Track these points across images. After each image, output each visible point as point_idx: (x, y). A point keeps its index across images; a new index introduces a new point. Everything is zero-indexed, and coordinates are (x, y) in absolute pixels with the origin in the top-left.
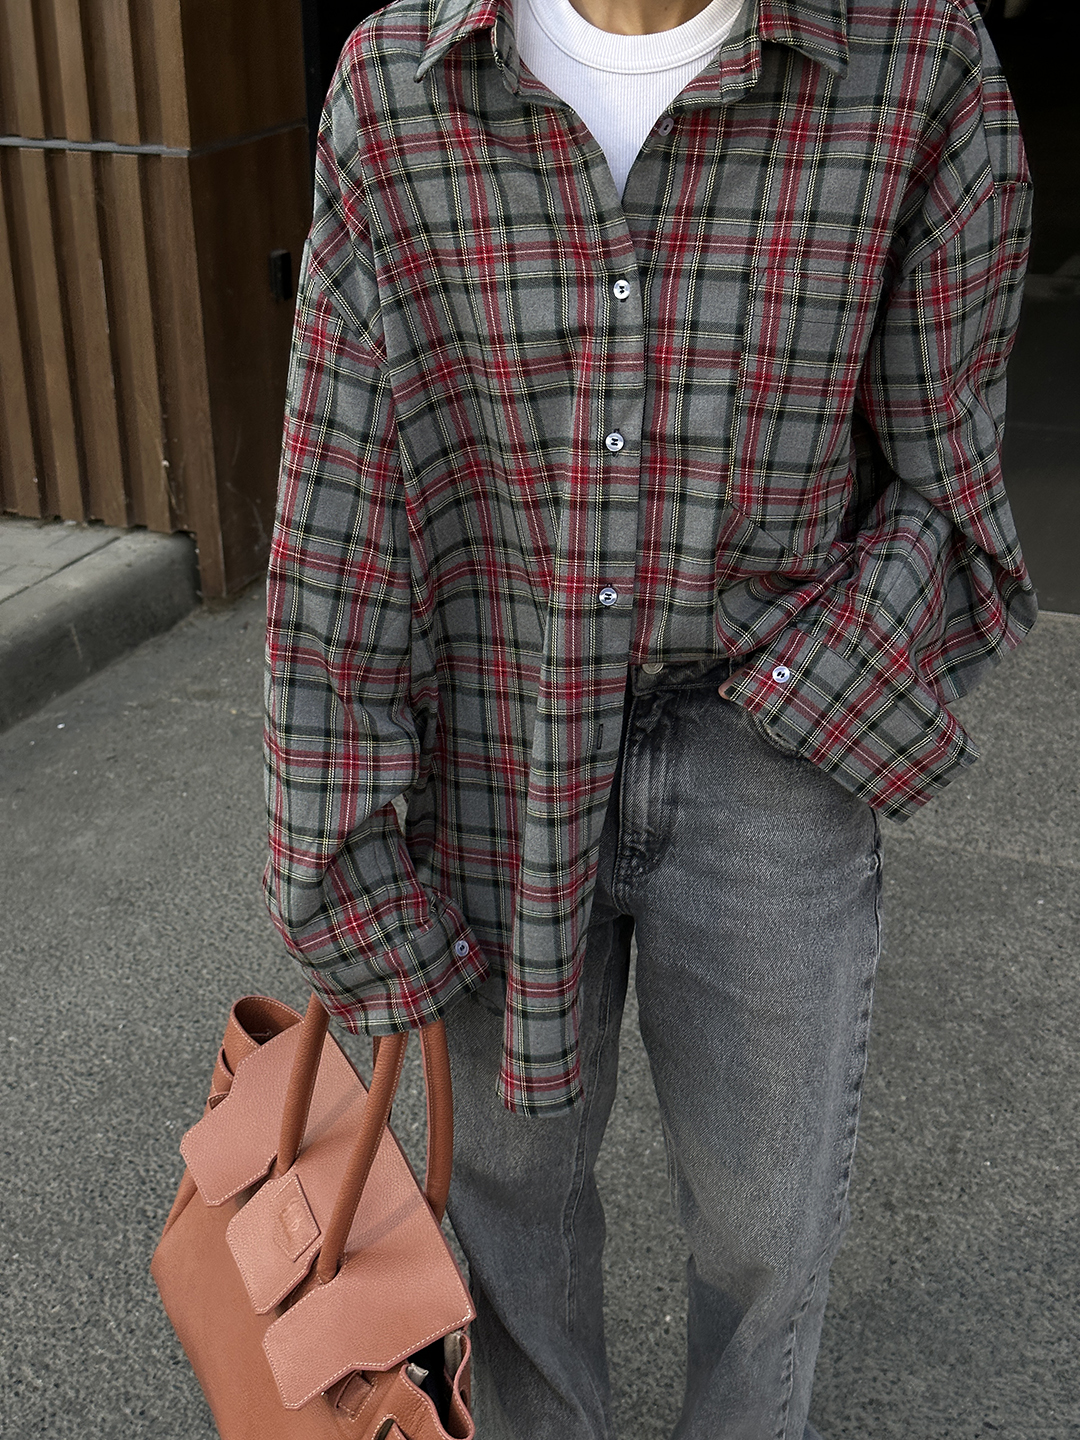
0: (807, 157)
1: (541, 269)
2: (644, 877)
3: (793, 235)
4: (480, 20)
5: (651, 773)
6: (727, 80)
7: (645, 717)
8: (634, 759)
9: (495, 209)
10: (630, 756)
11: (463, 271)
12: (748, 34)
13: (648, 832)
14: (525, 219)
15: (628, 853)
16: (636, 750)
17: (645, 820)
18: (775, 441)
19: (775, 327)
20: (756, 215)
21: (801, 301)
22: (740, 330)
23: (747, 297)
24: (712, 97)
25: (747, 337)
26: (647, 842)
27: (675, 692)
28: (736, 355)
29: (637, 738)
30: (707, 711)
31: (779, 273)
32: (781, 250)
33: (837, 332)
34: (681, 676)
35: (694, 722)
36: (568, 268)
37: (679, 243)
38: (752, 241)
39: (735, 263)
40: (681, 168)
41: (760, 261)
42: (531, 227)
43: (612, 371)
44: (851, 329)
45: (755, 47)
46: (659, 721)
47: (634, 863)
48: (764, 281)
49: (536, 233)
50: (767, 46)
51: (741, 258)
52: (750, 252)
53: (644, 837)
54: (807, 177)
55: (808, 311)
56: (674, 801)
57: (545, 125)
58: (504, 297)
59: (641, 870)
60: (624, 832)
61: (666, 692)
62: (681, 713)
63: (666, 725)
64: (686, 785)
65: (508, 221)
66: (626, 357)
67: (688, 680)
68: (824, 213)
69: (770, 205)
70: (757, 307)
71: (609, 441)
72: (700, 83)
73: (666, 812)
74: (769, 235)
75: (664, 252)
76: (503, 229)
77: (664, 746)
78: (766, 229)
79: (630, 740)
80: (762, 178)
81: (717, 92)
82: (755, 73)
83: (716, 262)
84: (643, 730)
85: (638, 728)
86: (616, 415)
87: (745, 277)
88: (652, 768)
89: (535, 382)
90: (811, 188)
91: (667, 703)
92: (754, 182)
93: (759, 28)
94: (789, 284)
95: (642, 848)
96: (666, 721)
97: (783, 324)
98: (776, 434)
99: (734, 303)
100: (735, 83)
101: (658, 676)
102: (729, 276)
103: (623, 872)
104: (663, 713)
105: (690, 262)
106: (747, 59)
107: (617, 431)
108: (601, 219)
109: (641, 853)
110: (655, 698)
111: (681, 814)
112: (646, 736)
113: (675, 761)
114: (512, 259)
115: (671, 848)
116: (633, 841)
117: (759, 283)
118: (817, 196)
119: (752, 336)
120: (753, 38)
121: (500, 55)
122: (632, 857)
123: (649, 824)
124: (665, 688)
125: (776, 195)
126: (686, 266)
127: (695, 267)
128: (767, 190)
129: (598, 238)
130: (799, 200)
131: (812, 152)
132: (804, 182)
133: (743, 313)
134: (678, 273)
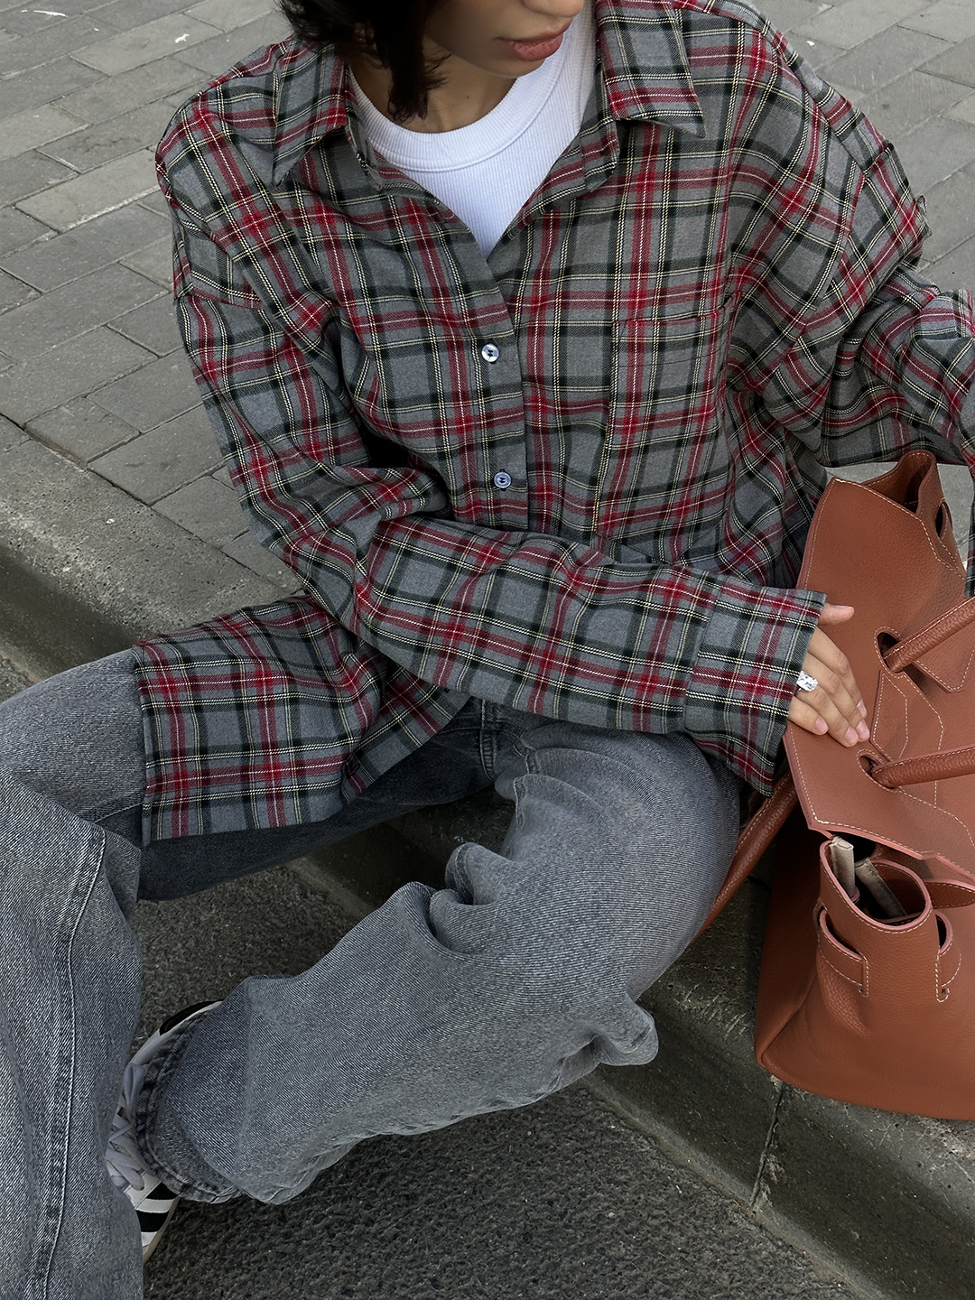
0: (656, 206)
1: (410, 337)
3: (649, 286)
4: (332, 120)
6: (590, 164)
9: (358, 281)
14: (390, 291)
18: (641, 472)
19: (639, 375)
20: (611, 269)
21: (662, 347)
22: (607, 381)
23: (611, 349)
25: (614, 387)
28: (606, 402)
31: (639, 323)
32: (638, 298)
36: (437, 334)
37: (540, 305)
38: (610, 295)
39: (597, 319)
40: (538, 233)
41: (619, 314)
42: (397, 298)
43: (493, 427)
45: (612, 129)
48: (626, 333)
49: (402, 304)
50: (623, 125)
51: (600, 313)
52: (609, 306)
54: (658, 226)
55: (668, 355)
58: (375, 365)
65: (372, 293)
66: (504, 412)
68: (676, 261)
69: (624, 258)
70: (621, 358)
71: (496, 479)
74: (626, 287)
75: (526, 313)
76: (368, 301)
78: (622, 281)
80: (614, 232)
82: (613, 155)
83: (577, 318)
86: (500, 459)
87: (608, 331)
90: (663, 238)
92: (606, 236)
93: (611, 108)
94: (650, 333)
97: (646, 371)
99: (599, 356)
100: (597, 167)
102: (592, 331)
105: (553, 319)
107: (503, 471)
108: (467, 289)
114: (380, 329)
117: (621, 336)
118: (669, 247)
119: (619, 385)
121: (362, 156)
125: (629, 246)
126: (548, 324)
127: (558, 324)
128: (619, 242)
129: (465, 308)
130: (653, 251)
131: (661, 200)
132: (656, 235)
133: (609, 365)
134: (542, 331)
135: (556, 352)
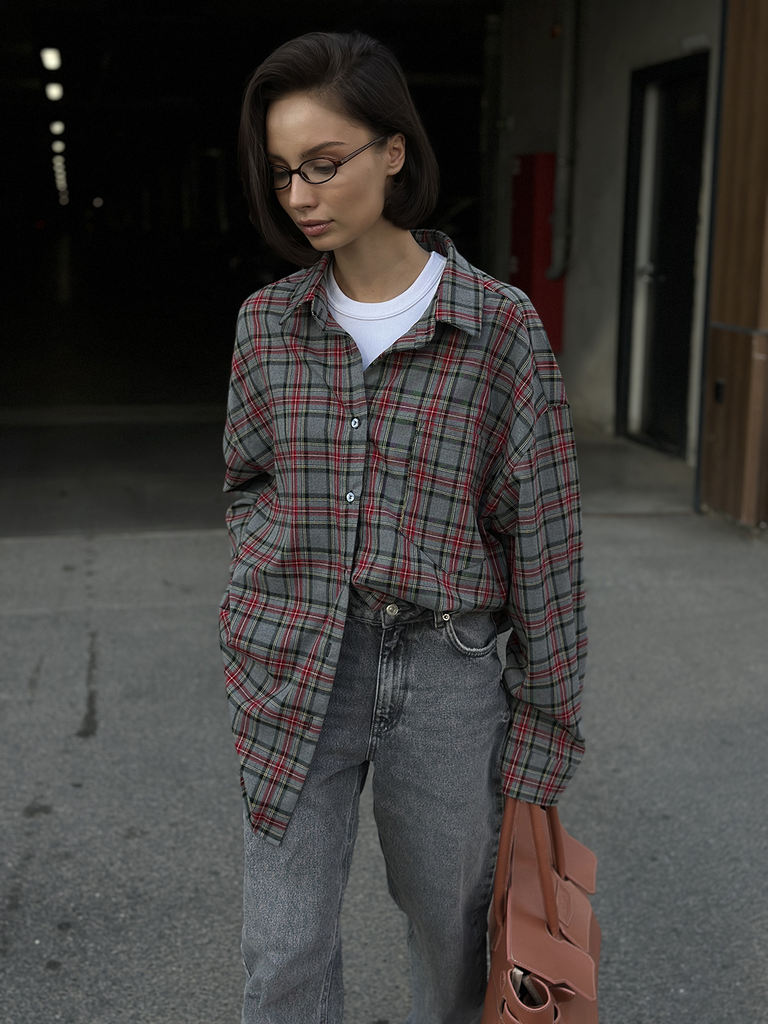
0: (451, 371)
1: (321, 409)
2: (388, 733)
3: (440, 407)
4: (307, 298)
5: (394, 673)
6: (419, 337)
7: (390, 641)
8: (385, 665)
9: (305, 380)
10: (382, 664)
11: (284, 407)
12: (430, 317)
13: (390, 707)
14: (317, 386)
15: (378, 720)
16: (385, 660)
17: (390, 700)
18: (428, 506)
19: (427, 449)
20: (423, 395)
21: (441, 439)
22: (410, 449)
23: (415, 433)
24: (410, 345)
25: (414, 452)
26: (389, 713)
27: (405, 625)
28: (408, 461)
29: (386, 653)
30: (423, 635)
31: (431, 424)
32: (433, 412)
33: (461, 456)
34: (408, 616)
35: (416, 641)
36: (333, 411)
37: (385, 404)
38: (420, 407)
39: (411, 416)
40: (391, 370)
41: (422, 417)
42: (319, 390)
43: (350, 462)
44: (468, 456)
45: (433, 324)
46: (397, 643)
47: (382, 725)
48: (424, 426)
49: (323, 393)
50: (438, 323)
51: (413, 414)
52: (418, 412)
53: (388, 710)
54: (450, 380)
55: (445, 444)
56: (405, 687)
57: (333, 345)
58: (301, 420)
59: (386, 729)
60: (377, 708)
61: (401, 625)
62: (409, 637)
63: (401, 645)
64: (412, 677)
65: (309, 386)
66: (357, 455)
67: (411, 618)
68: (455, 398)
69: (430, 391)
70: (419, 439)
71: (348, 496)
72: (405, 338)
73: (402, 694)
74: (428, 405)
75: (377, 407)
76: (306, 390)
77: (400, 658)
78: (427, 402)
79: (382, 654)
80: (428, 378)
81: (413, 343)
82: (432, 336)
83: (402, 415)
84: (388, 649)
85: (386, 647)
86: (351, 484)
87: (415, 424)
88: (394, 670)
89: (309, 463)
90: (451, 385)
91: (401, 632)
92: (424, 380)
93: (436, 315)
94: (436, 430)
95: (387, 716)
96: (401, 643)
97: (431, 449)
98: (429, 504)
99: (409, 436)
100: (422, 339)
101: (395, 617)
102: (408, 423)
103: (376, 731)
104: (400, 638)
105: (390, 414)
106: (429, 328)
107: (351, 492)
108: (351, 390)
109: (386, 719)
110: (395, 629)
111: (409, 695)
112: (391, 652)
113: (407, 665)
114: (308, 403)
115: (403, 716)
116: (381, 713)
117: (421, 428)
118: (453, 390)
119: (416, 452)
120: (432, 319)
121: (315, 313)
122: (381, 722)
123: (392, 702)
124: (399, 623)
125: (434, 387)
126: (387, 415)
127: (392, 416)
128: (430, 384)
129: (348, 399)
130: (444, 391)
131: (454, 369)
132: (448, 382)
133: (412, 441)
134: (383, 418)
135: (388, 429)
